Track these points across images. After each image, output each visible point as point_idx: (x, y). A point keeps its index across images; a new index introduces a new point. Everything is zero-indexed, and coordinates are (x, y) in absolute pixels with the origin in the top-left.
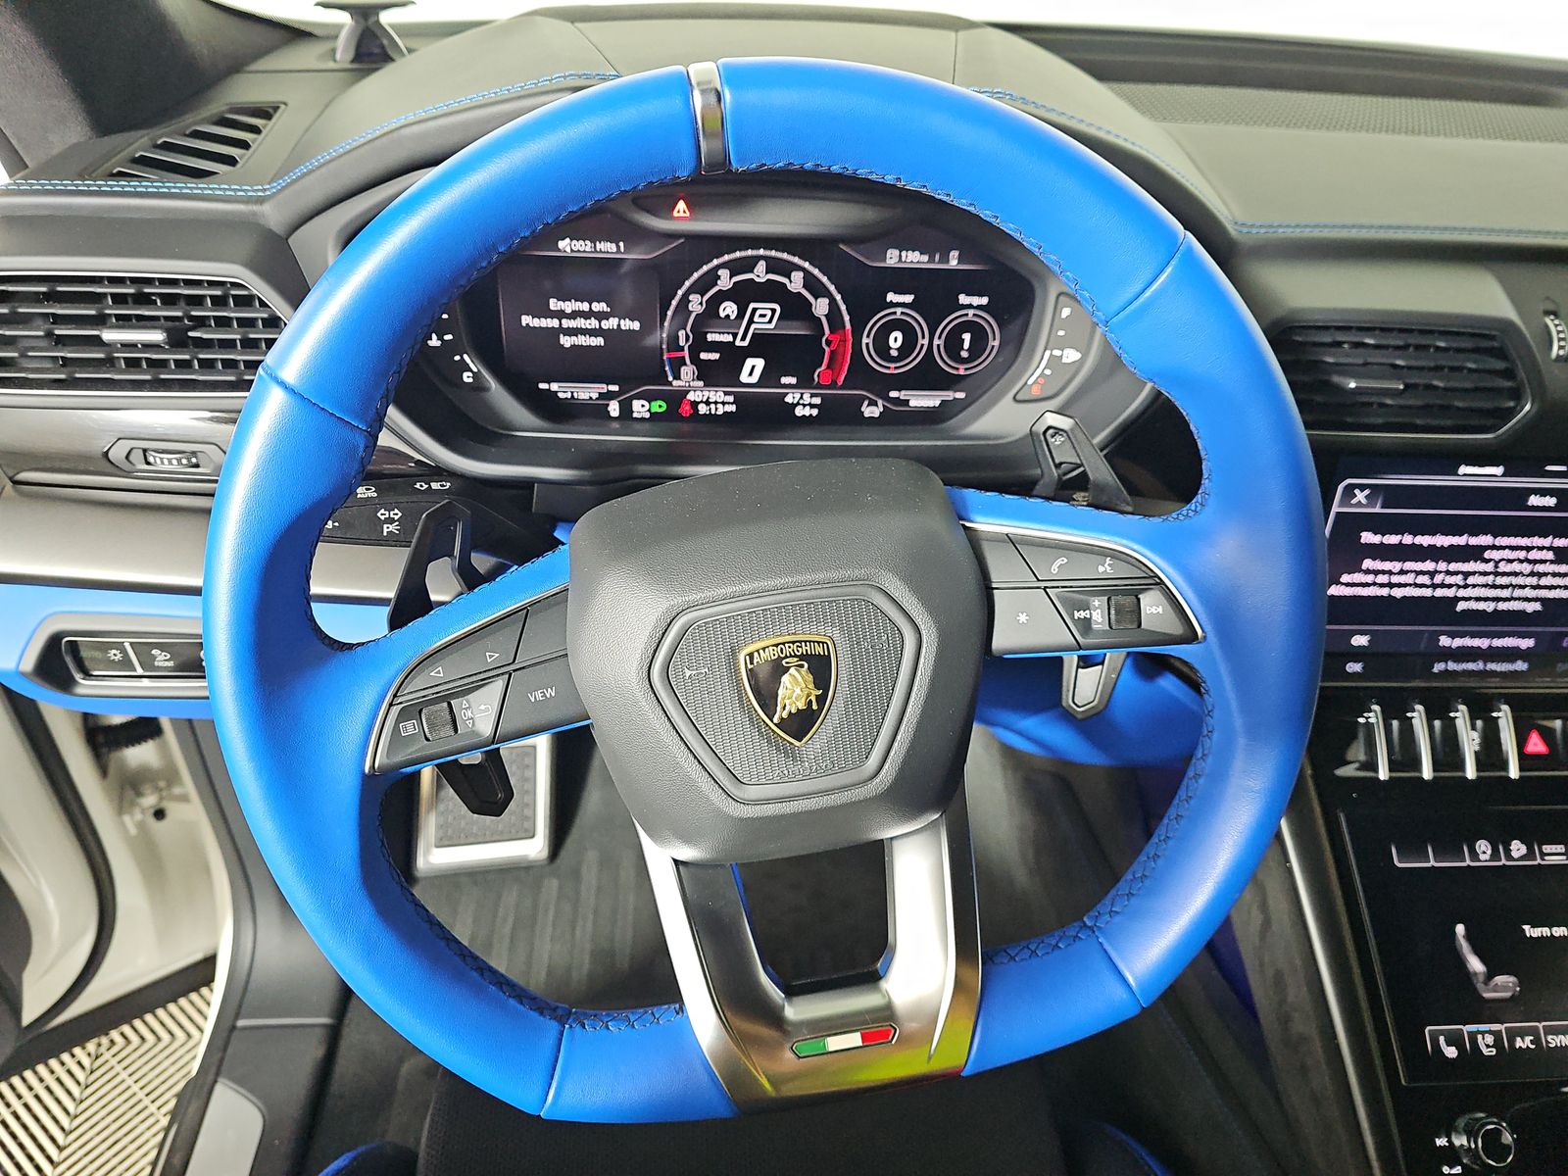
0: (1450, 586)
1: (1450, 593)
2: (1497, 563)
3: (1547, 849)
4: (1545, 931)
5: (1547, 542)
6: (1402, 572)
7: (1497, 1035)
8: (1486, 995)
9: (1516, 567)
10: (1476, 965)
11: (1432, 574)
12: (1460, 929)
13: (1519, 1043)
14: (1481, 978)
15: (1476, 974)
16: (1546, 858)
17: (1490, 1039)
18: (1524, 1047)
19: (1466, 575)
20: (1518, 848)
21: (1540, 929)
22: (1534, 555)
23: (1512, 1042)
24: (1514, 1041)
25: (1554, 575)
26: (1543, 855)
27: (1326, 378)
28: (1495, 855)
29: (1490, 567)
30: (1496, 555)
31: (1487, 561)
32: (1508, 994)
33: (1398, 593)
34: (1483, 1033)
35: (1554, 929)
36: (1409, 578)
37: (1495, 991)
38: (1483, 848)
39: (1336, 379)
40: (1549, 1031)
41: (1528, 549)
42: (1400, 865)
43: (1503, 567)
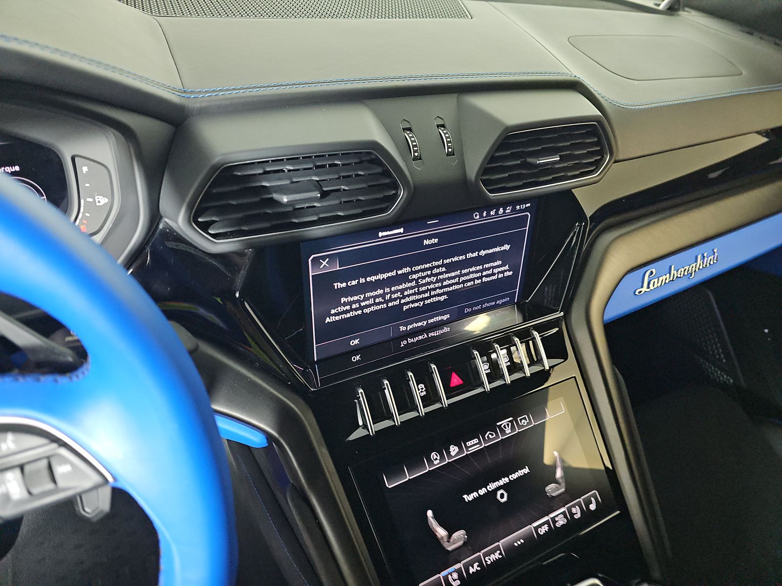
0: (395, 299)
1: (397, 303)
2: (417, 280)
3: (469, 444)
4: (475, 494)
5: (440, 263)
6: (365, 299)
7: (459, 571)
8: (450, 549)
9: (428, 280)
10: (441, 532)
11: (383, 296)
12: (430, 513)
13: (471, 570)
14: (445, 539)
15: (442, 538)
16: (470, 449)
17: (455, 576)
18: (475, 571)
19: (402, 291)
20: (454, 450)
21: (472, 494)
22: (435, 271)
23: (467, 571)
24: (469, 570)
25: (449, 279)
26: (467, 448)
27: (270, 196)
28: (442, 458)
29: (413, 284)
30: (415, 276)
31: (411, 281)
32: (461, 543)
33: (367, 311)
34: (451, 574)
35: (480, 491)
36: (371, 301)
37: (454, 544)
38: (435, 457)
39: (276, 196)
40: (485, 555)
41: (431, 269)
42: (390, 487)
43: (421, 282)
